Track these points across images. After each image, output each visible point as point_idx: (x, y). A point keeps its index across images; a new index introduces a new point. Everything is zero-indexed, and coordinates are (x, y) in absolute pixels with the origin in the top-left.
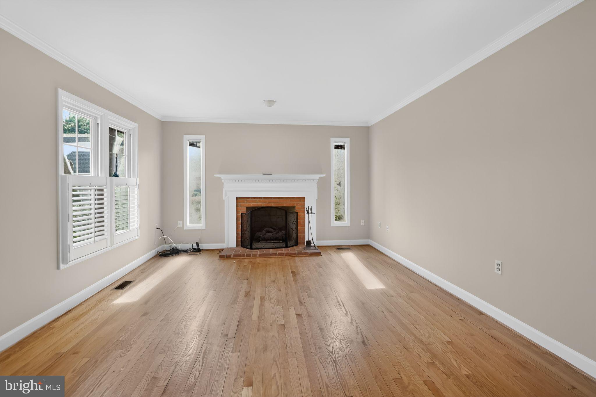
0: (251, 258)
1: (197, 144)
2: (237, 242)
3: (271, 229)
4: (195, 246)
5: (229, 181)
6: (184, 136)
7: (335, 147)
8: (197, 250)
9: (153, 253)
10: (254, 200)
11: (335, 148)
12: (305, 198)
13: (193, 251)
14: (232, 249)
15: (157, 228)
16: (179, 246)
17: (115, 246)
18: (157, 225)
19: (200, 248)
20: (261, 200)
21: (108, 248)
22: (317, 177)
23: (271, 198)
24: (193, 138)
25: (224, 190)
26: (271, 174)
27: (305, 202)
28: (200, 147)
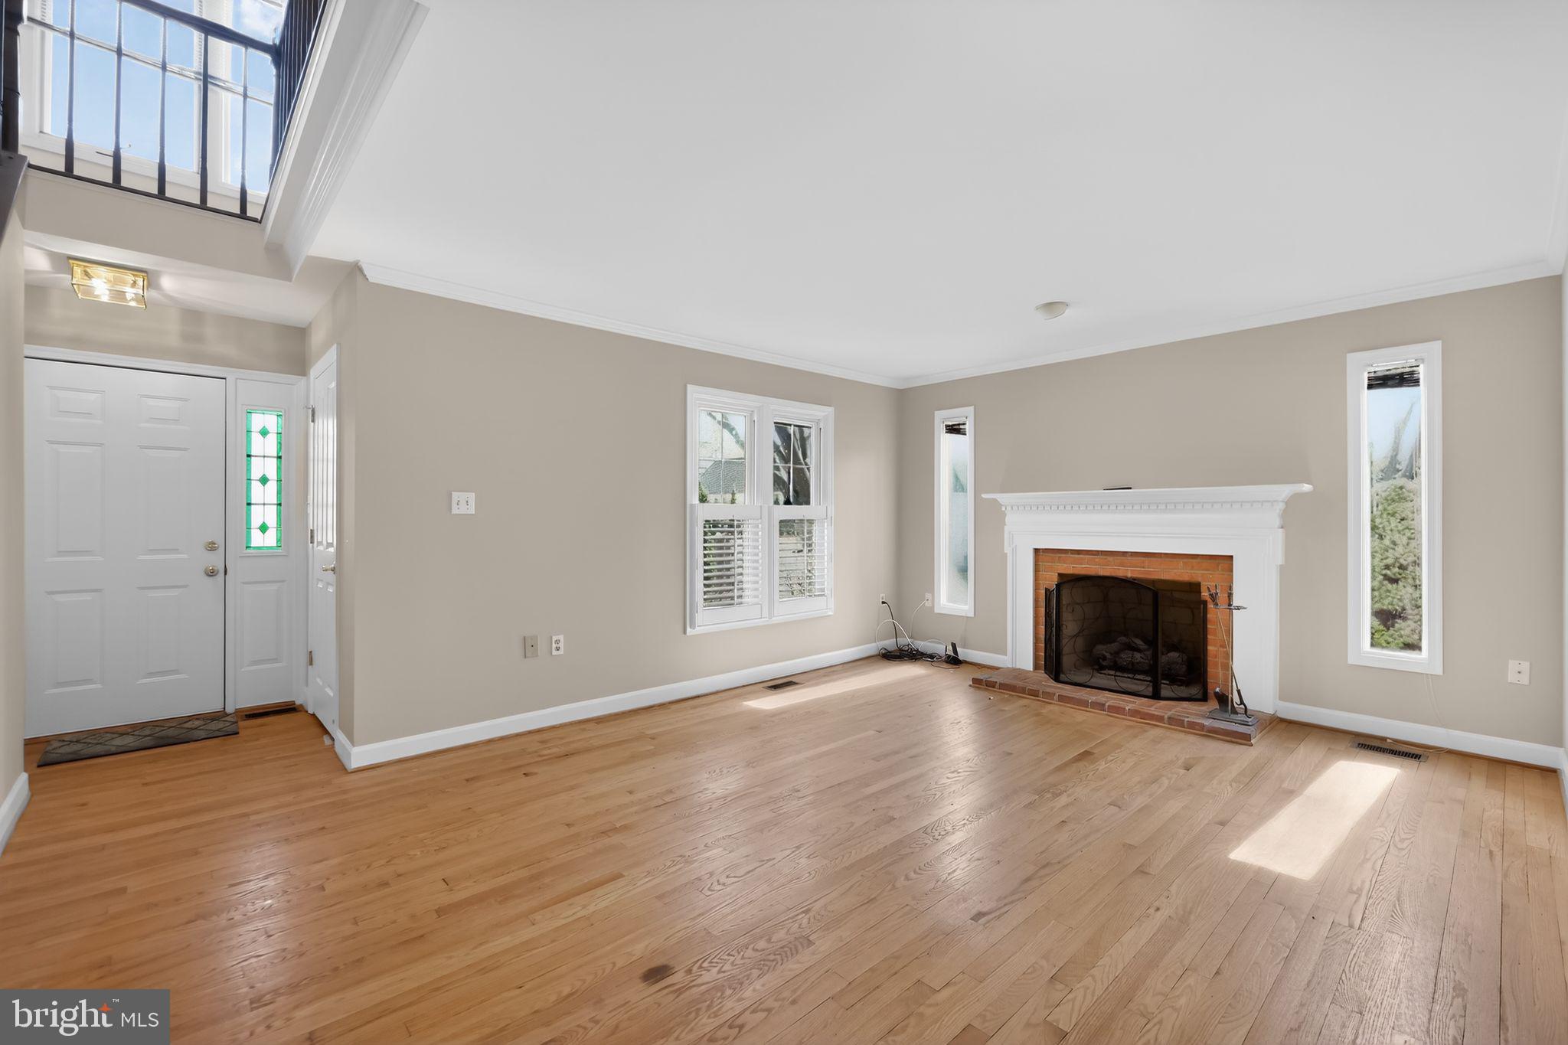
0: (1038, 700)
1: (961, 427)
2: (1036, 658)
3: (1138, 642)
4: (950, 652)
5: (1015, 508)
6: (936, 412)
7: (1368, 385)
8: (954, 661)
9: (871, 648)
10: (1077, 556)
11: (1370, 387)
12: (1232, 560)
13: (947, 662)
14: (1019, 673)
15: (883, 603)
16: (922, 645)
17: (775, 620)
18: (883, 596)
19: (961, 657)
20: (1097, 558)
21: (763, 620)
22: (1285, 491)
23: (1124, 553)
24: (953, 416)
25: (1006, 528)
26: (1130, 488)
27: (1232, 571)
28: (965, 434)
